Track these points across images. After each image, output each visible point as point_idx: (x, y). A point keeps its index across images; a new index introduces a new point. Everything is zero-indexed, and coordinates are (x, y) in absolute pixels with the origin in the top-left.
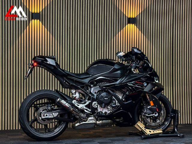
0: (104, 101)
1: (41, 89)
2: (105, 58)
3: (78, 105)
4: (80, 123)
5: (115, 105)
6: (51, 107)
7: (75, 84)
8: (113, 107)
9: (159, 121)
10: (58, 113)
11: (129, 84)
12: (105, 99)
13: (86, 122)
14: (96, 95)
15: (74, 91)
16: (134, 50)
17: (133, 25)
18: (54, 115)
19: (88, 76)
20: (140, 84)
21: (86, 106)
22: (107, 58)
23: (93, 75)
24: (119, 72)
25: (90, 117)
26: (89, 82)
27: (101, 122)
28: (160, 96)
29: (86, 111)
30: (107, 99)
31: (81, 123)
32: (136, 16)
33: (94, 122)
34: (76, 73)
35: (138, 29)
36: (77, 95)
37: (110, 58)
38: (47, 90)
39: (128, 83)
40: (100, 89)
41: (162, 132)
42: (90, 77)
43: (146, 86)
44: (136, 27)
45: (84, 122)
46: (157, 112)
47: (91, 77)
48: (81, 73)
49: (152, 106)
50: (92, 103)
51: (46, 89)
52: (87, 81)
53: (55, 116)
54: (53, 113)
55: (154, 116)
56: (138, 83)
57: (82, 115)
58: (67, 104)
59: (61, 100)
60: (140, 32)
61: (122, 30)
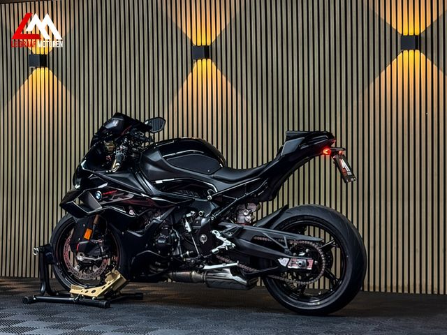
17: (417, 52)
32: (423, 29)
35: (429, 62)
44: (423, 56)
60: (435, 67)
61: (388, 68)
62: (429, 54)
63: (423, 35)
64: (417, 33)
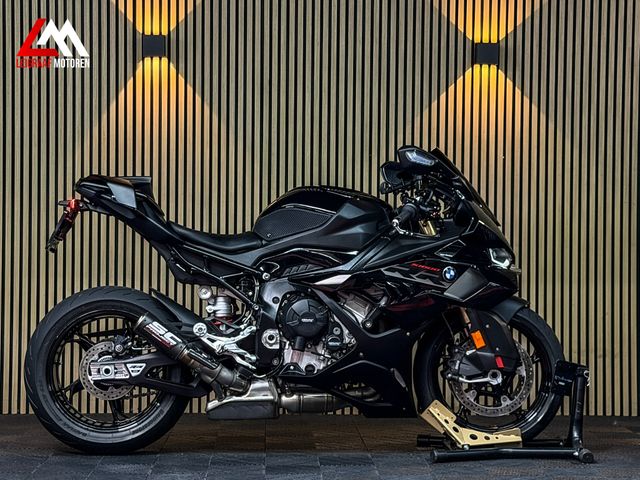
0: (301, 329)
1: (94, 285)
2: (316, 184)
3: (213, 341)
4: (220, 399)
5: (338, 344)
6: (125, 343)
7: (209, 268)
8: (331, 350)
9: (509, 402)
10: (144, 365)
11: (386, 273)
12: (304, 320)
13: (244, 398)
14: (276, 307)
15: (206, 294)
16: (409, 154)
17: (494, 68)
18: (130, 370)
19: (254, 243)
20: (428, 271)
21: (240, 344)
22: (324, 183)
23: (270, 242)
24: (358, 229)
25: (257, 379)
26: (255, 264)
27: (295, 397)
28: (515, 316)
29: (238, 360)
30: (311, 321)
31: (225, 401)
32: (502, 36)
33: (272, 397)
34: (214, 231)
35: (510, 83)
36: (221, 308)
37: (332, 184)
38: (116, 288)
39: (382, 269)
40: (293, 289)
41: (519, 439)
42: (262, 246)
43: (452, 280)
44: (501, 74)
45: (235, 398)
46: (499, 369)
47: (266, 245)
48: (231, 232)
49: (481, 349)
50: (259, 333)
51: (112, 283)
52: (247, 259)
53: (133, 374)
54: (129, 366)
55: (487, 382)
57: (226, 373)
58: (170, 334)
59: (148, 320)
60: (518, 92)
61: (451, 88)
62: (510, 73)
63: (503, 44)
64: (494, 40)
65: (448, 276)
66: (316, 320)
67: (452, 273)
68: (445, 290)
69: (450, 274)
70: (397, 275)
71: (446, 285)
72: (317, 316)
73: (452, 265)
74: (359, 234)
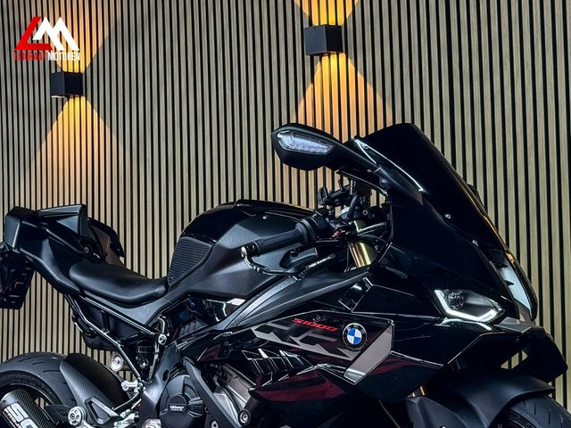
0: (168, 421)
12: (173, 408)
23: (172, 287)
26: (150, 321)
30: (181, 408)
39: (253, 329)
42: (164, 295)
47: (166, 293)
52: (144, 314)
56: (306, 329)
65: (351, 339)
66: (188, 408)
67: (358, 334)
68: (348, 364)
69: (355, 335)
70: (272, 337)
71: (350, 356)
72: (190, 403)
73: (360, 320)
74: (243, 272)
